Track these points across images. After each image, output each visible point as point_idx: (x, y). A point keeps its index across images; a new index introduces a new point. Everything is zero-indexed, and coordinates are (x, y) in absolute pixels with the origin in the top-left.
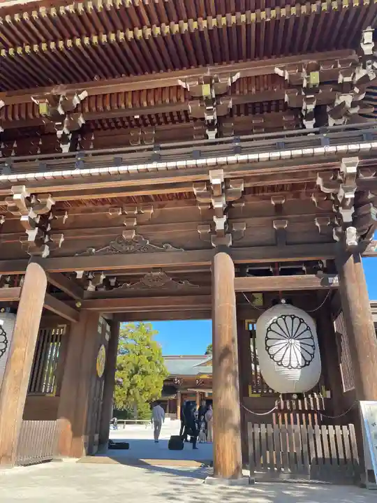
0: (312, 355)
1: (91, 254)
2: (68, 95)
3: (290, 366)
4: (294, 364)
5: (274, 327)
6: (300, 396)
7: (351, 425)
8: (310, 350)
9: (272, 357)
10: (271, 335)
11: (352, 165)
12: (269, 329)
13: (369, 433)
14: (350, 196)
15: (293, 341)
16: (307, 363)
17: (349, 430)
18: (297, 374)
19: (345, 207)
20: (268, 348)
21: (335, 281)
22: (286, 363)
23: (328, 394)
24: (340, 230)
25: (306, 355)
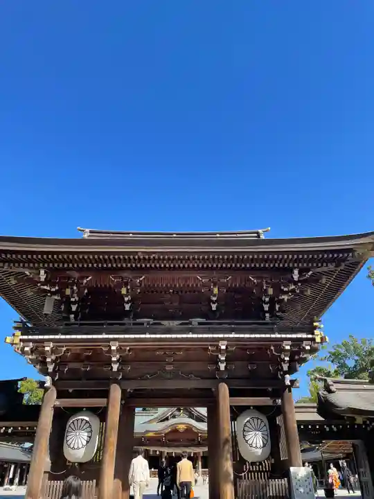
0: (267, 441)
1: (147, 379)
2: (133, 278)
3: (256, 447)
4: (258, 446)
5: (248, 424)
6: (261, 463)
7: (286, 479)
8: (266, 437)
9: (247, 441)
10: (246, 429)
11: (288, 345)
12: (245, 425)
13: (294, 482)
14: (287, 359)
15: (257, 433)
16: (264, 445)
17: (284, 481)
18: (259, 451)
19: (284, 363)
20: (244, 436)
21: (279, 401)
22: (254, 445)
23: (273, 461)
24: (282, 373)
25: (264, 440)
